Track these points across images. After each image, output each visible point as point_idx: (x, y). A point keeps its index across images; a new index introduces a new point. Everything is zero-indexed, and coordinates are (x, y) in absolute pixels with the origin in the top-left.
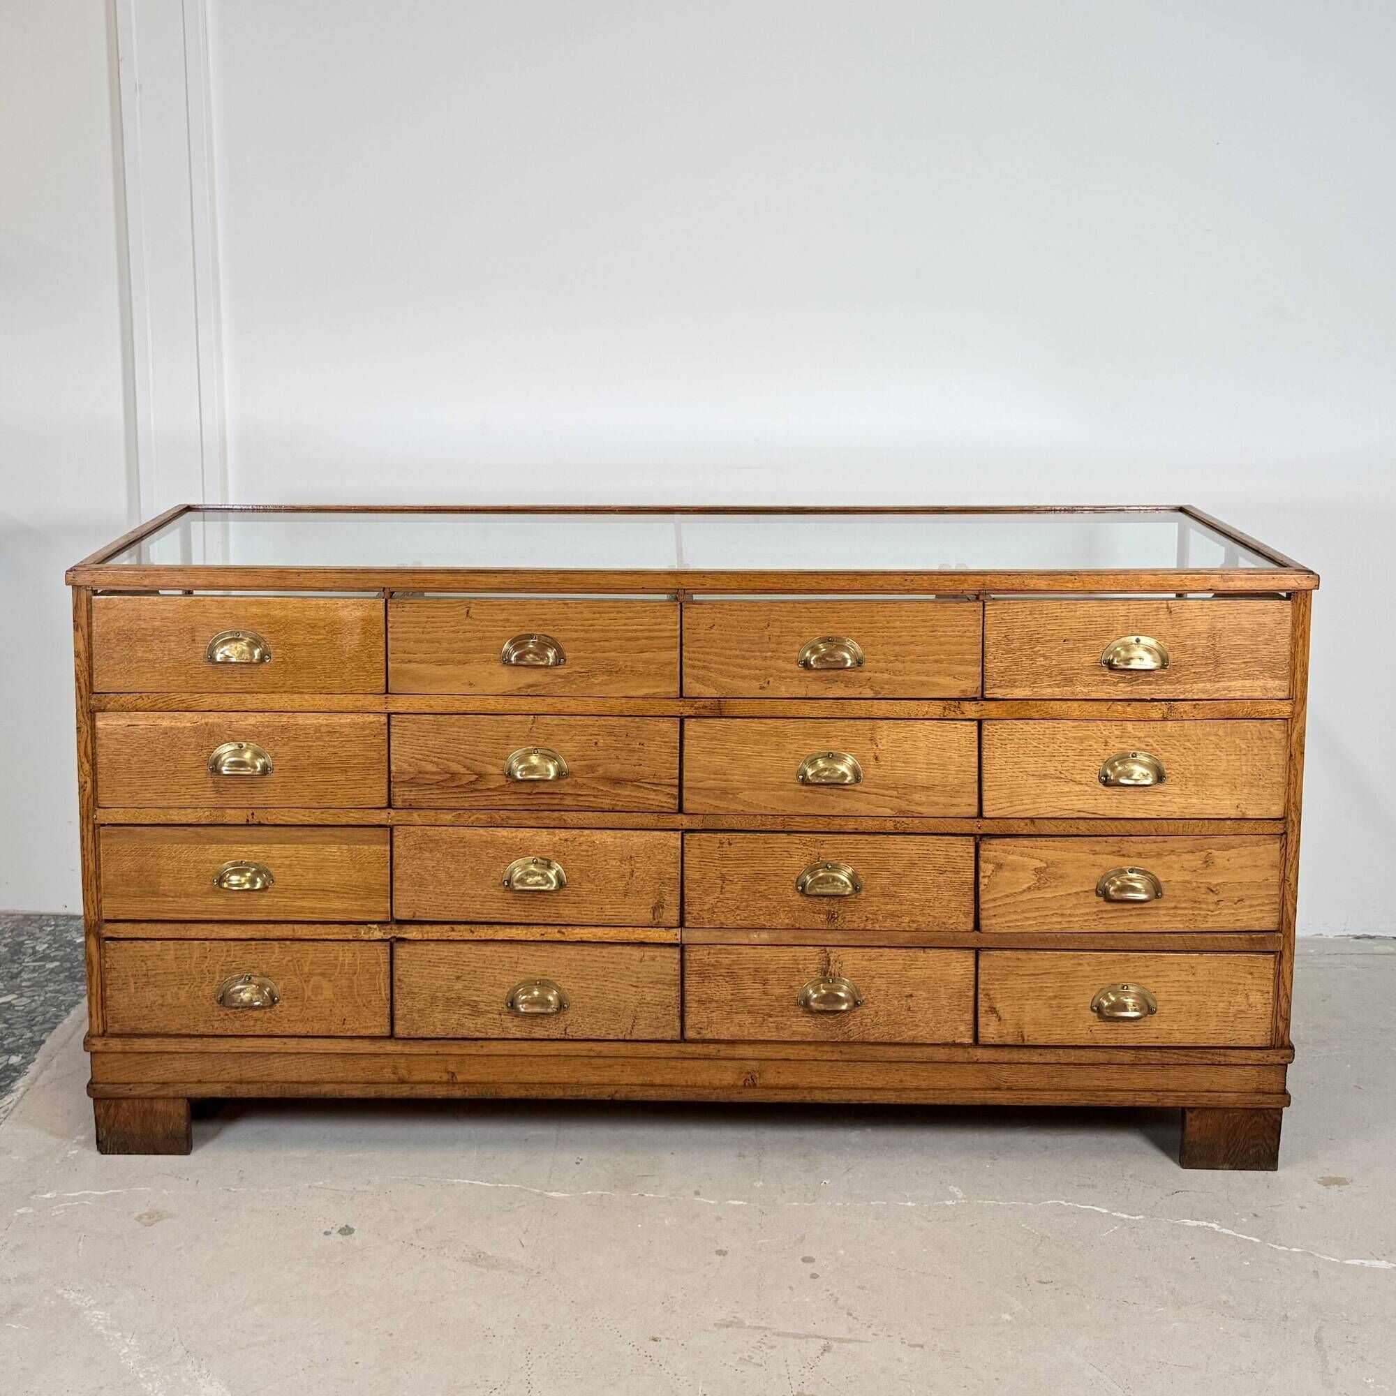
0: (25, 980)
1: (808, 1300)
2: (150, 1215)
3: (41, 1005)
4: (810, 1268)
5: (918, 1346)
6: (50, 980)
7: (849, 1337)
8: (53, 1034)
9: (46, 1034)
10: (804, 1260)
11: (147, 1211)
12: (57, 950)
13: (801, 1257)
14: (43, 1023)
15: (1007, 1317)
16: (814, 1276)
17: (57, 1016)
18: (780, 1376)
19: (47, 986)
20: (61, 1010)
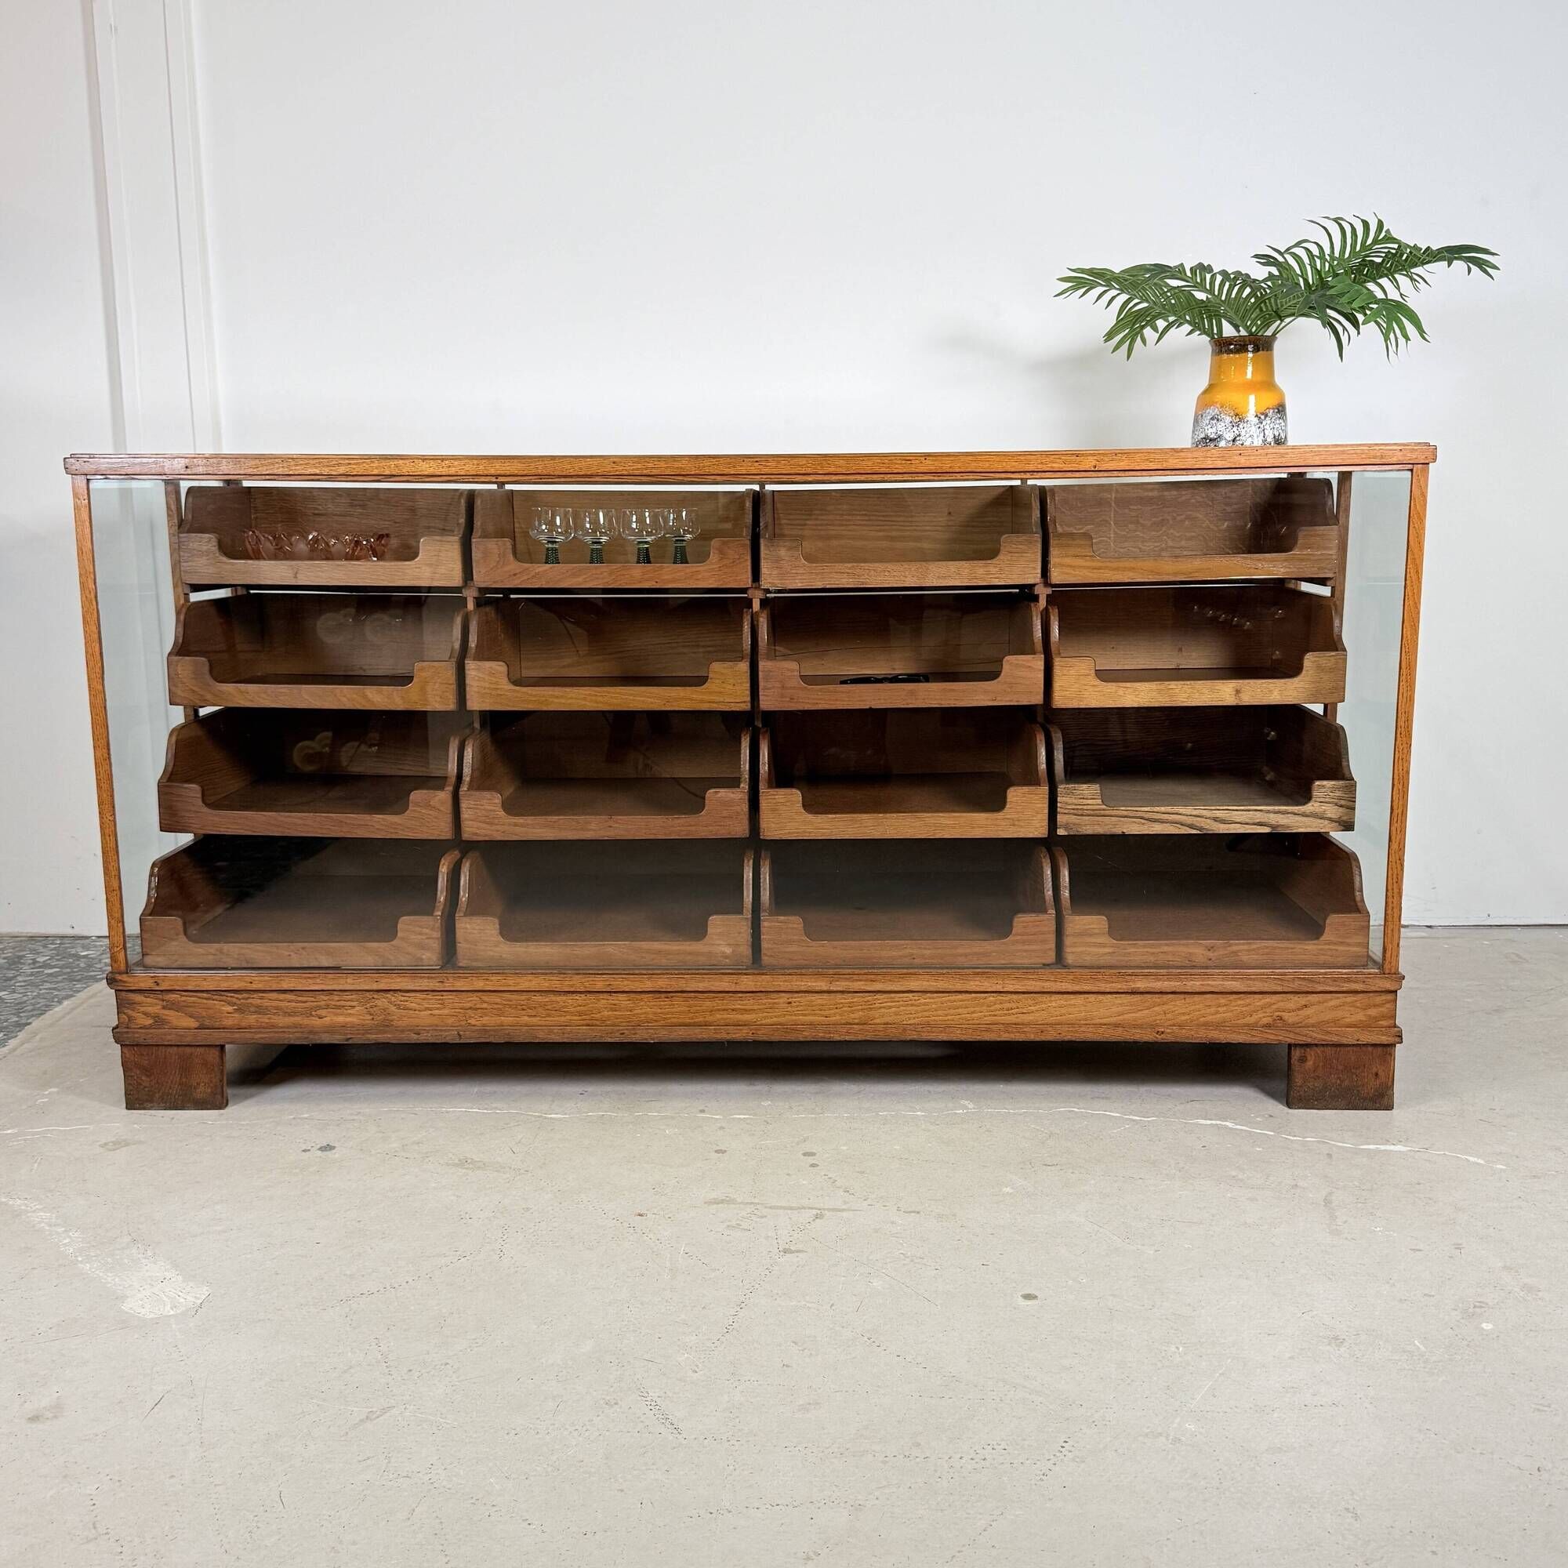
0: (20, 982)
1: (804, 1182)
2: (114, 1143)
3: (33, 998)
4: (811, 1160)
5: (914, 1212)
6: (45, 981)
7: (844, 1207)
8: (40, 1018)
9: (34, 1018)
10: (805, 1154)
11: (114, 1139)
12: (58, 960)
13: (802, 1152)
14: (32, 1010)
15: (1008, 1190)
16: (813, 1165)
17: (47, 1006)
18: (767, 1238)
19: (42, 985)
20: (53, 1002)
